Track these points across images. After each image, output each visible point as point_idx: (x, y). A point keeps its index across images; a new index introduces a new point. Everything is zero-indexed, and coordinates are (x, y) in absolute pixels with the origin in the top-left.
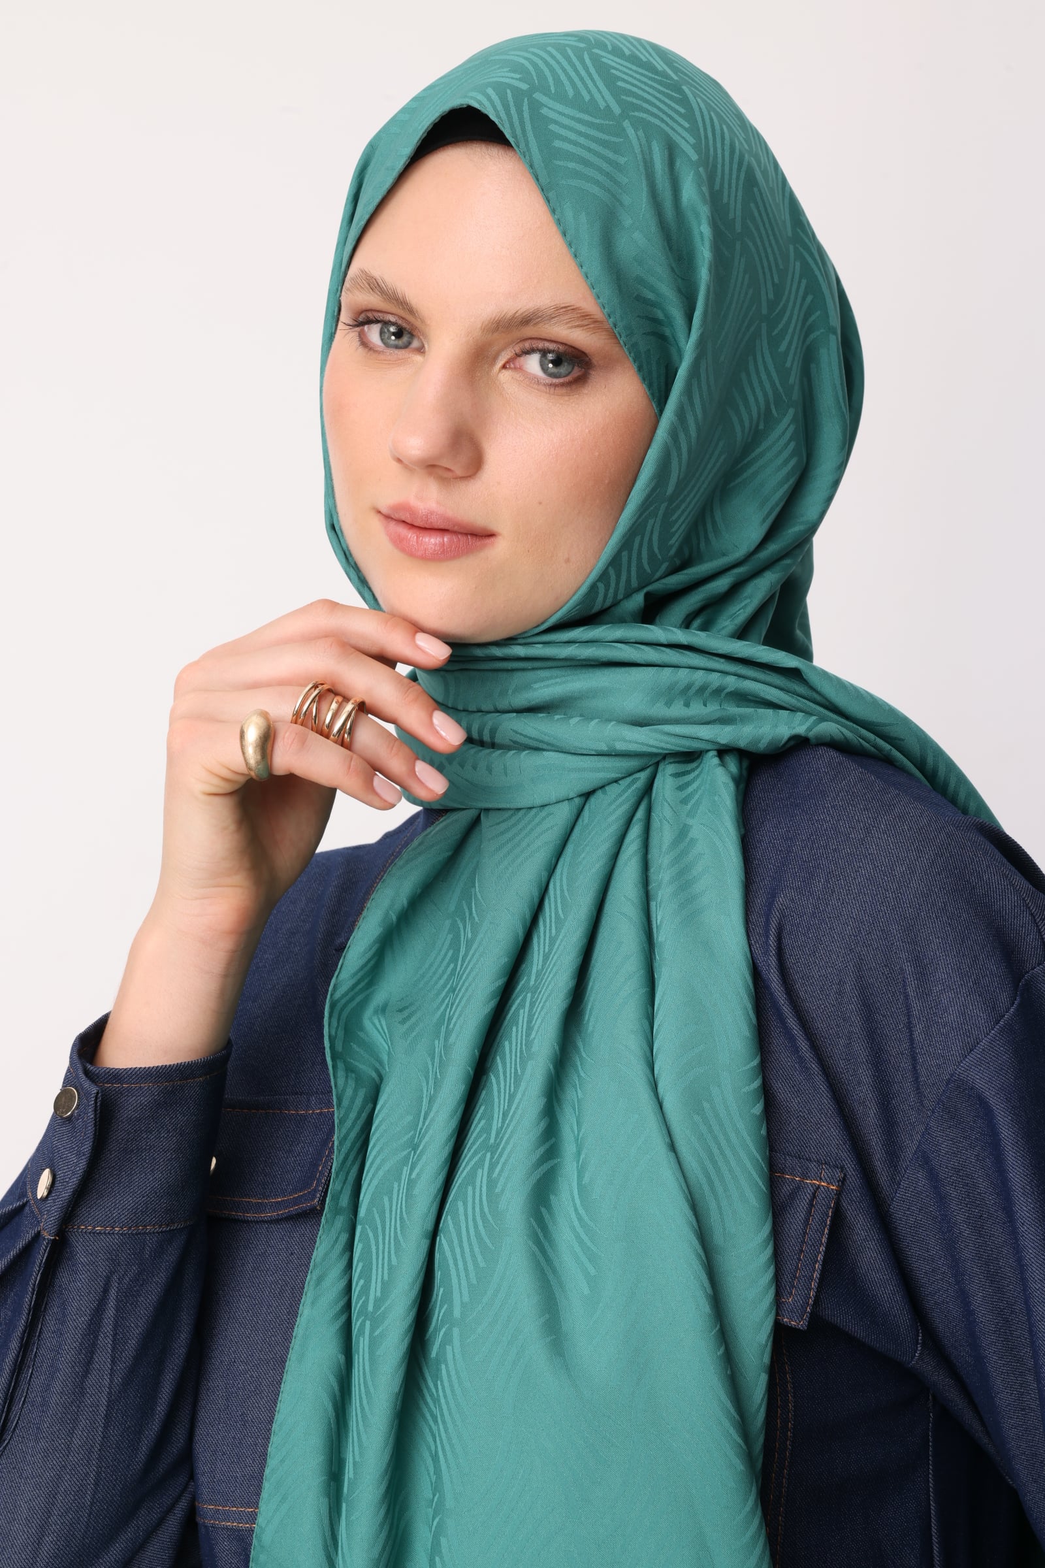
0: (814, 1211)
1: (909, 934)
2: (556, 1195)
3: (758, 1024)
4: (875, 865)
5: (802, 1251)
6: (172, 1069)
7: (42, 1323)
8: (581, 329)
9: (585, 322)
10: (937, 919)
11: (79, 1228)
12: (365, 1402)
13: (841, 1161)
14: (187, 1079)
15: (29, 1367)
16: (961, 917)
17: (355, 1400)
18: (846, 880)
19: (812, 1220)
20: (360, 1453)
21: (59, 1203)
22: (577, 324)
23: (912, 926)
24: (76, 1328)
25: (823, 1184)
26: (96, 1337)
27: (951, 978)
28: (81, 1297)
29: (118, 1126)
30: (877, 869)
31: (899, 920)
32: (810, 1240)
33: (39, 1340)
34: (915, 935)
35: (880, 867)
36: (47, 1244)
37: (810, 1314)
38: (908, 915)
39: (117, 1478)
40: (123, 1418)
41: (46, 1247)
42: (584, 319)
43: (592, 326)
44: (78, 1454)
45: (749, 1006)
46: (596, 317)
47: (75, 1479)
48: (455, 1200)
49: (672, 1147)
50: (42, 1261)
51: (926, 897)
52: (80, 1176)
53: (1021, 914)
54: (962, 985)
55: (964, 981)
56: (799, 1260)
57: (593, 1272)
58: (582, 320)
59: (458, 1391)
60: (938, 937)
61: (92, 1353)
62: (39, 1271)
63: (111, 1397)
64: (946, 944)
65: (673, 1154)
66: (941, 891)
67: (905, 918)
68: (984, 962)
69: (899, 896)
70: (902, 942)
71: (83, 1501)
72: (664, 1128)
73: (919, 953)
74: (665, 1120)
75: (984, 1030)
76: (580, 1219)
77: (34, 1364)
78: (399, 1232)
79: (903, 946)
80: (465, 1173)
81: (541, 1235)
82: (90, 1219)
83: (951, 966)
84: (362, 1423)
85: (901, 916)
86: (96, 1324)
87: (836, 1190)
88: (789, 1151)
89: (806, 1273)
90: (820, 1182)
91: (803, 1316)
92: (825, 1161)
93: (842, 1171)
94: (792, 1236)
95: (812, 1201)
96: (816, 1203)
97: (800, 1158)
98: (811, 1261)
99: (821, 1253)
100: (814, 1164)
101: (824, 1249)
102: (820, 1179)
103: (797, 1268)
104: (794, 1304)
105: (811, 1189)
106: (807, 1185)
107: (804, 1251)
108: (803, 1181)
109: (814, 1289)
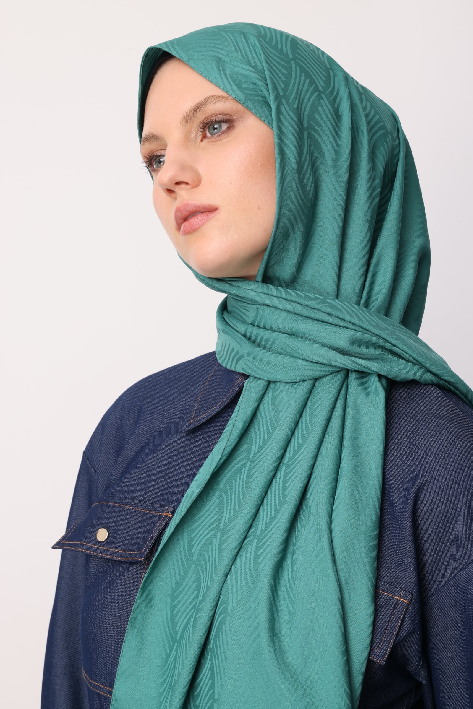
0: (395, 611)
1: (471, 488)
3: (380, 515)
4: (459, 454)
5: (386, 629)
12: (187, 646)
13: (412, 589)
17: (184, 645)
18: (445, 459)
19: (394, 615)
20: (182, 669)
25: (401, 599)
30: (460, 456)
31: (468, 481)
32: (392, 625)
35: (461, 455)
37: (387, 659)
43: (223, 100)
45: (377, 506)
56: (385, 633)
57: (292, 610)
59: (226, 647)
72: (332, 552)
76: (290, 585)
78: (213, 572)
84: (185, 656)
85: (469, 480)
87: (407, 603)
88: (388, 581)
89: (387, 639)
90: (400, 598)
91: (383, 659)
92: (404, 589)
93: (411, 595)
94: (383, 621)
95: (395, 606)
96: (397, 607)
97: (392, 586)
98: (391, 634)
99: (396, 631)
100: (398, 589)
101: (398, 630)
102: (400, 597)
103: (383, 637)
104: (380, 653)
105: (395, 601)
106: (394, 599)
107: (388, 629)
108: (392, 597)
109: (390, 647)
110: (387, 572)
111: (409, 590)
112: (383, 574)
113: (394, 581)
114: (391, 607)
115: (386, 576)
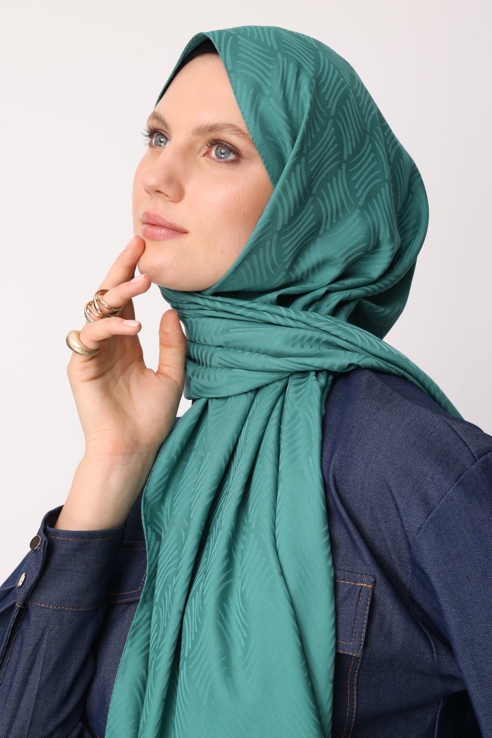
0: (361, 599)
2: (231, 597)
3: (326, 509)
5: (355, 619)
6: (85, 533)
7: (13, 647)
8: (236, 135)
9: (238, 133)
10: (411, 448)
11: (34, 603)
13: (373, 572)
14: (92, 539)
15: (5, 667)
16: (423, 447)
18: (366, 433)
19: (360, 603)
21: (24, 591)
22: (234, 133)
23: (398, 452)
24: (27, 652)
25: (365, 585)
26: (36, 657)
27: (419, 477)
28: (31, 637)
29: (56, 557)
32: (360, 613)
33: (11, 655)
34: (400, 456)
36: (18, 609)
37: (362, 650)
38: (396, 447)
39: (41, 723)
40: (45, 696)
41: (17, 611)
42: (238, 131)
43: (241, 135)
44: (23, 711)
46: (244, 132)
47: (20, 723)
48: (191, 598)
49: (282, 574)
50: (14, 617)
51: (405, 439)
52: (35, 579)
53: (457, 443)
54: (424, 480)
55: (425, 478)
56: (355, 623)
57: (246, 635)
58: (237, 132)
60: (412, 457)
61: (33, 664)
62: (13, 622)
63: (40, 686)
64: (416, 460)
65: (282, 577)
66: (413, 436)
67: (394, 448)
68: (436, 467)
69: (391, 439)
70: (393, 460)
71: (24, 733)
72: (278, 563)
73: (402, 465)
74: (279, 560)
75: (436, 501)
76: (241, 610)
77: (7, 666)
78: (168, 610)
79: (394, 462)
80: (196, 585)
81: (223, 617)
82: (39, 600)
83: (419, 471)
86: (36, 650)
87: (371, 588)
88: (347, 569)
89: (359, 630)
90: (363, 584)
91: (359, 651)
92: (365, 573)
93: (373, 578)
94: (350, 612)
95: (360, 593)
96: (362, 594)
97: (352, 573)
98: (361, 624)
99: (366, 619)
100: (359, 575)
101: (367, 617)
102: (363, 582)
103: (354, 628)
104: (353, 645)
105: (359, 588)
106: (357, 586)
107: (357, 619)
108: (355, 584)
109: (363, 638)
110: (345, 560)
111: (370, 573)
112: (341, 563)
113: (353, 568)
114: (356, 595)
115: (345, 564)
